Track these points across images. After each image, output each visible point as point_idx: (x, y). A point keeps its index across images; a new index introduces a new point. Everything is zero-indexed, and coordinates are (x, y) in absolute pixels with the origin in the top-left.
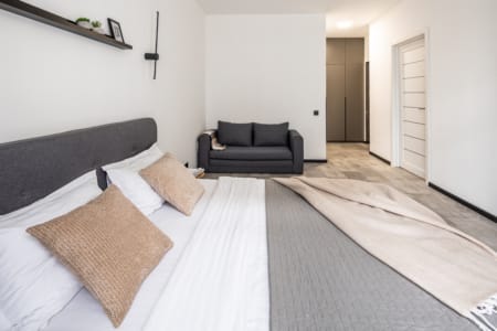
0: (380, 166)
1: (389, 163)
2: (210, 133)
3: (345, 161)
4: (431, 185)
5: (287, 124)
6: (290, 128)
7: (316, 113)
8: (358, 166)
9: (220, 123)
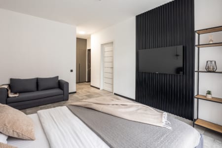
0: (97, 91)
1: (99, 89)
2: (6, 87)
3: (83, 90)
4: (115, 94)
5: (58, 77)
6: (59, 79)
7: (72, 71)
8: (89, 92)
9: (11, 80)
